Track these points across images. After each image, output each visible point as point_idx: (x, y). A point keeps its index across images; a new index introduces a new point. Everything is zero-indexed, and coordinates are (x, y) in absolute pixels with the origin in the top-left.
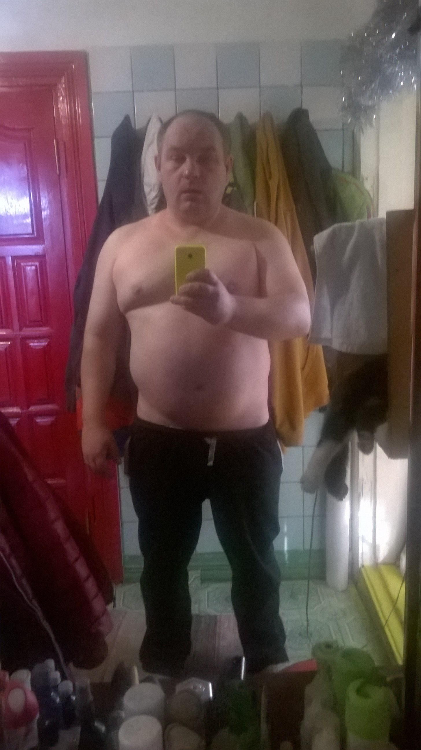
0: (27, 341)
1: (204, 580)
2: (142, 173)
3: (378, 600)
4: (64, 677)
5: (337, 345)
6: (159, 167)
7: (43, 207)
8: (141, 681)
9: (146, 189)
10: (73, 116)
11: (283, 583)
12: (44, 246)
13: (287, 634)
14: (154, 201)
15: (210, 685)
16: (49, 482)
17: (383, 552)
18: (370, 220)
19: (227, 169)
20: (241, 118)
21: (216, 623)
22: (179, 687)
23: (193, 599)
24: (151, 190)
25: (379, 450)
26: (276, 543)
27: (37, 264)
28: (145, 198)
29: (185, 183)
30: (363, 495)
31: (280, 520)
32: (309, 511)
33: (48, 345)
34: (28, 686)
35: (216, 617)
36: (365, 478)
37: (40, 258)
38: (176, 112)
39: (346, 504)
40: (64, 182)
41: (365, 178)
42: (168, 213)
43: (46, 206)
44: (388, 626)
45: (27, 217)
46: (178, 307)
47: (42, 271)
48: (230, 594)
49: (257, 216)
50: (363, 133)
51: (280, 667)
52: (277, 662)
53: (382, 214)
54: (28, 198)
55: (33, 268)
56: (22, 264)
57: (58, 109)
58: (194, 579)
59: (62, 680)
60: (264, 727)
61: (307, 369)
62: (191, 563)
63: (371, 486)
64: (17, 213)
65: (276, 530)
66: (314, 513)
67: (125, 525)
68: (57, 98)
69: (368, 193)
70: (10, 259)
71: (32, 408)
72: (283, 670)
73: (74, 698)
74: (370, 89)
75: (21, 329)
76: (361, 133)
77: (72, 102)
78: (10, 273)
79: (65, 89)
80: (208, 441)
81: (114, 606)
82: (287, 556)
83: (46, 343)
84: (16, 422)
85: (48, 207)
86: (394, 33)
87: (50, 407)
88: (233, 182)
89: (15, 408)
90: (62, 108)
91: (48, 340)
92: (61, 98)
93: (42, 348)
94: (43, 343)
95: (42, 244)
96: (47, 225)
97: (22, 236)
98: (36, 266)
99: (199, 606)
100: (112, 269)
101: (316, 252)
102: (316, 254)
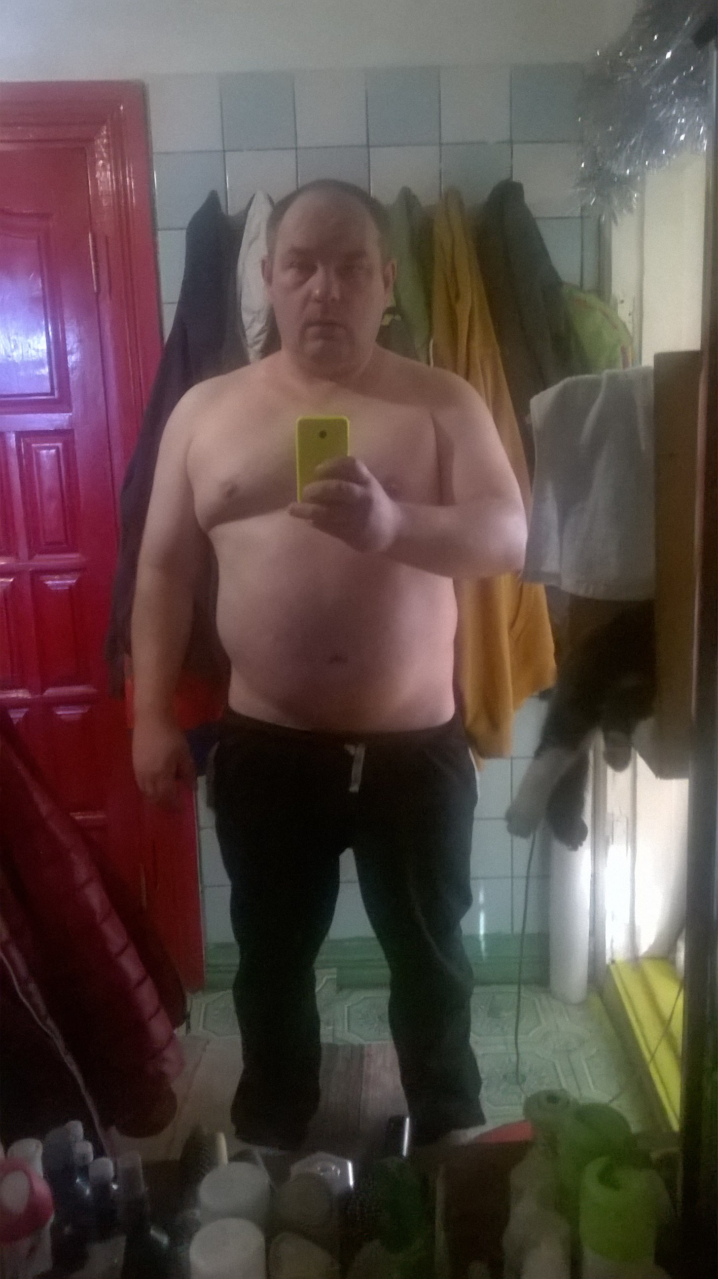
0: (44, 577)
1: (341, 986)
2: (238, 289)
3: (638, 1020)
4: (99, 1152)
5: (568, 584)
6: (269, 278)
7: (69, 348)
8: (233, 1159)
9: (246, 318)
10: (121, 192)
12: (71, 414)
13: (482, 1076)
14: (258, 338)
15: (350, 1166)
16: (78, 817)
17: (647, 941)
18: (627, 370)
19: (386, 284)
20: (408, 198)
21: (362, 1057)
22: (296, 1169)
23: (323, 1017)
24: (253, 321)
25: (641, 764)
27: (60, 445)
28: (244, 332)
29: (313, 309)
30: (613, 840)
31: (473, 883)
32: (521, 869)
33: (78, 583)
34: (38, 1168)
35: (362, 1047)
36: (617, 813)
37: (63, 434)
38: (297, 185)
39: (584, 855)
40: (106, 305)
41: (618, 301)
42: (282, 358)
43: (75, 346)
44: (655, 1064)
45: (43, 366)
46: (300, 522)
47: (68, 456)
48: (387, 1009)
49: (435, 365)
50: (616, 222)
51: (471, 1134)
52: (467, 1126)
53: (648, 361)
54: (44, 333)
55: (53, 451)
56: (33, 445)
57: (95, 180)
58: (327, 981)
59: (95, 1158)
60: (441, 1237)
61: (519, 625)
62: (321, 958)
63: (627, 824)
64: (25, 359)
65: (466, 900)
66: (528, 872)
67: (207, 892)
68: (95, 162)
69: (624, 326)
70: (13, 436)
71: (50, 692)
72: (476, 1138)
73: (115, 1187)
74: (628, 147)
75: (31, 557)
76: (613, 223)
77: (118, 167)
78: (14, 461)
79: (107, 146)
80: (351, 749)
81: (189, 1027)
82: (483, 945)
83: (74, 581)
84: (21, 715)
85: (77, 348)
86: (669, 51)
87: (81, 689)
88: (395, 306)
89: (21, 691)
90: (102, 179)
91: (78, 575)
92: (101, 162)
93: (67, 588)
94: (70, 581)
95: (68, 412)
96: (76, 379)
97: (33, 398)
98: (57, 449)
99: (334, 1030)
100: (186, 453)
101: (534, 426)
102: (534, 430)
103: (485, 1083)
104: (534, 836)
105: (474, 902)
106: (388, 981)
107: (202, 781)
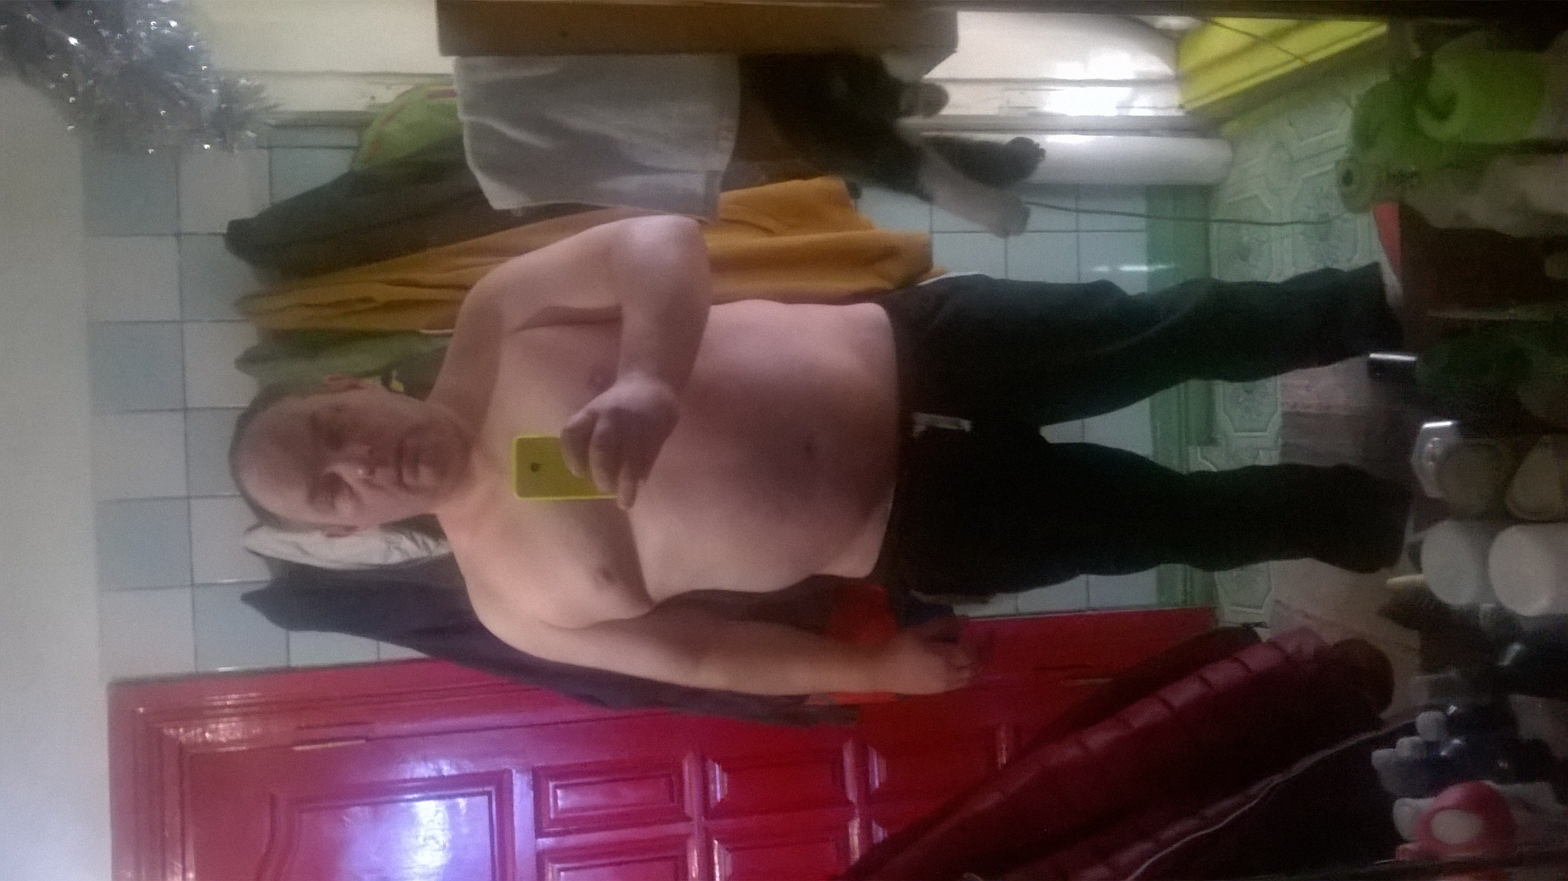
0: (712, 804)
1: (1210, 440)
2: (359, 566)
3: (1252, 76)
4: (1411, 730)
5: (720, 161)
7: (434, 774)
8: (1419, 569)
9: (396, 558)
10: (244, 712)
11: (1215, 276)
12: (514, 771)
14: (420, 542)
15: (1427, 425)
16: (1003, 760)
17: (1152, 64)
19: (354, 387)
20: (248, 361)
21: (1298, 414)
22: (1431, 490)
23: (1248, 462)
24: (399, 549)
25: (938, 73)
26: (1132, 289)
27: (551, 785)
28: (414, 562)
29: (383, 476)
30: (1031, 107)
31: (1086, 279)
32: (1065, 220)
33: (720, 762)
34: (1426, 804)
35: (1285, 415)
36: (996, 103)
37: (538, 780)
38: (234, 496)
39: (1054, 143)
40: (381, 729)
41: (372, 103)
42: (446, 513)
43: (431, 766)
45: (455, 805)
47: (564, 775)
49: (452, 327)
50: (275, 106)
51: (1391, 280)
53: (447, 65)
54: (415, 804)
55: (559, 792)
56: (552, 816)
57: (230, 743)
58: (1205, 458)
59: (1418, 734)
61: (771, 224)
63: (1012, 89)
64: (447, 826)
65: (1104, 289)
66: (1070, 211)
67: (1094, 603)
68: (206, 743)
69: (403, 94)
70: (540, 840)
71: (852, 795)
72: (1395, 271)
73: (1453, 709)
74: (186, 91)
75: (688, 819)
76: (277, 110)
77: (217, 714)
78: (571, 840)
79: (188, 727)
80: (919, 429)
81: (1258, 625)
82: (1161, 267)
83: (717, 766)
84: (880, 829)
85: (434, 763)
86: (67, 40)
87: (848, 760)
88: (380, 377)
89: (850, 831)
90: (227, 734)
91: (710, 761)
92: (207, 735)
93: (725, 776)
94: (717, 772)
95: (512, 775)
96: (472, 766)
97: (494, 817)
98: (556, 787)
99: (1264, 449)
100: (561, 629)
101: (527, 205)
102: (532, 204)
103: (1329, 264)
104: (1028, 203)
105: (1106, 278)
106: (1205, 383)
107: (959, 610)
